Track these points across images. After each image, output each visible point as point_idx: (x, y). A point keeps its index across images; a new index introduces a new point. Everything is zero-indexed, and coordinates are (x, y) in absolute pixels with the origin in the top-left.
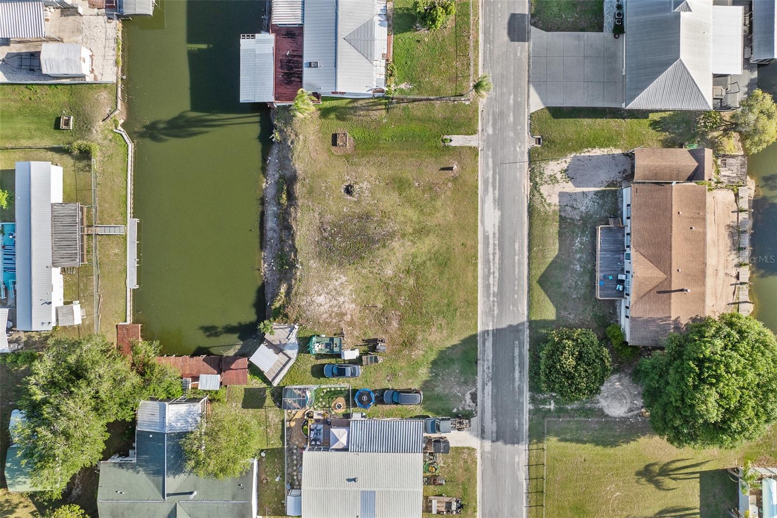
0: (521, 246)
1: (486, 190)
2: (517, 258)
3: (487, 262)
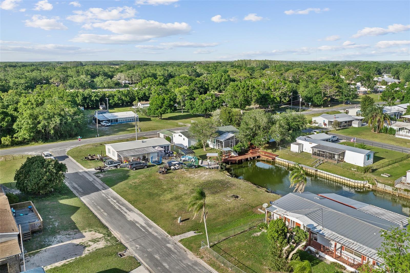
1: (147, 224)
2: (102, 211)
3: (123, 205)
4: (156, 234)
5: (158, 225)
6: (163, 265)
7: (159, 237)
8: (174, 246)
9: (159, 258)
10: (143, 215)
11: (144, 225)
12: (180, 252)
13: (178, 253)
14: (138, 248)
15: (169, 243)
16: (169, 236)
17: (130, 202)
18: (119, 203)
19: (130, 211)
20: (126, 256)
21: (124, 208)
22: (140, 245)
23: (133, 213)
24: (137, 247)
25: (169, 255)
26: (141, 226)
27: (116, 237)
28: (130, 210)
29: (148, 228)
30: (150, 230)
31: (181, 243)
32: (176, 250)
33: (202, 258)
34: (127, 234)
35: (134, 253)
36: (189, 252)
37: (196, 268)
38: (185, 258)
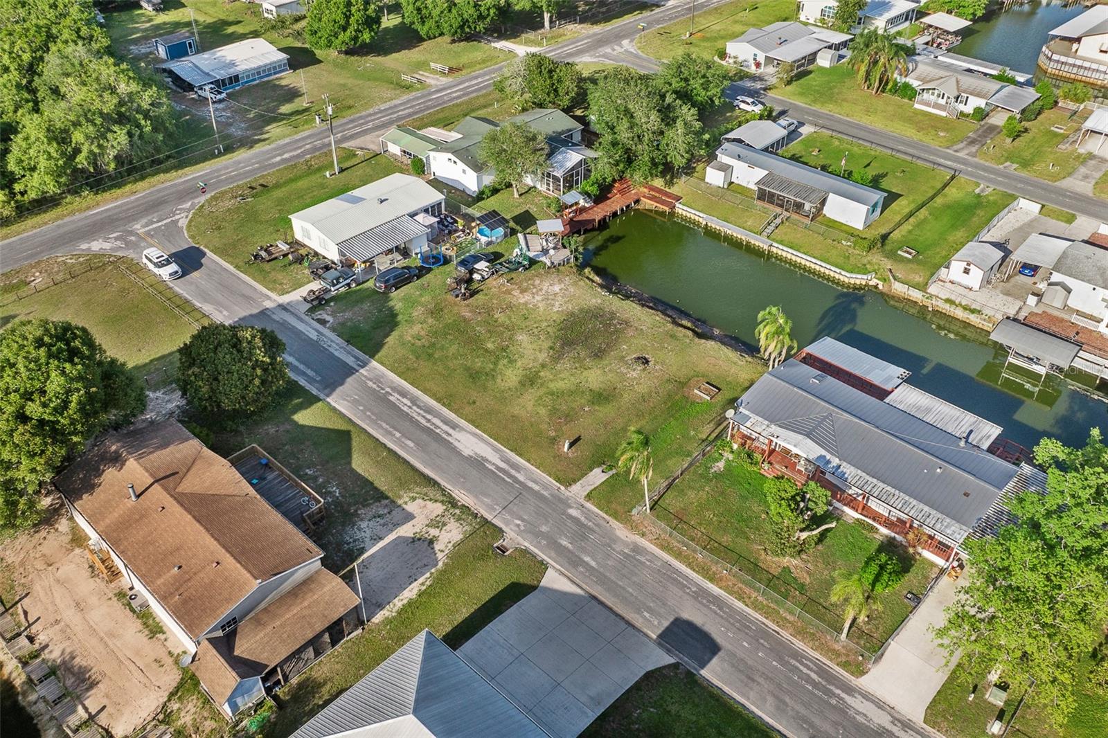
0: (404, 447)
1: (507, 461)
2: (398, 435)
3: (429, 410)
4: (536, 487)
5: (528, 461)
6: (584, 561)
7: (546, 493)
8: (582, 511)
9: (570, 546)
10: (486, 436)
11: (502, 465)
12: (598, 525)
13: (596, 529)
14: (522, 528)
15: (571, 507)
16: (563, 488)
17: (439, 400)
18: (419, 407)
19: (454, 429)
20: (511, 550)
21: (437, 421)
22: (523, 520)
23: (464, 433)
24: (518, 526)
25: (584, 537)
26: (498, 468)
27: (467, 505)
28: (454, 426)
29: (513, 472)
30: (521, 477)
31: (593, 504)
32: (590, 521)
33: (643, 535)
34: (485, 495)
35: (520, 539)
36: (614, 523)
37: (643, 559)
38: (615, 539)
